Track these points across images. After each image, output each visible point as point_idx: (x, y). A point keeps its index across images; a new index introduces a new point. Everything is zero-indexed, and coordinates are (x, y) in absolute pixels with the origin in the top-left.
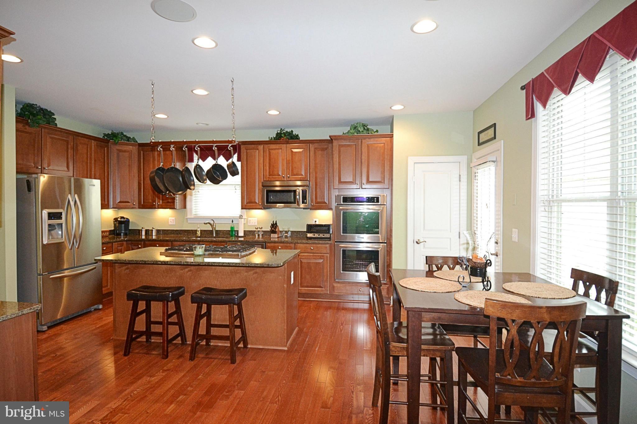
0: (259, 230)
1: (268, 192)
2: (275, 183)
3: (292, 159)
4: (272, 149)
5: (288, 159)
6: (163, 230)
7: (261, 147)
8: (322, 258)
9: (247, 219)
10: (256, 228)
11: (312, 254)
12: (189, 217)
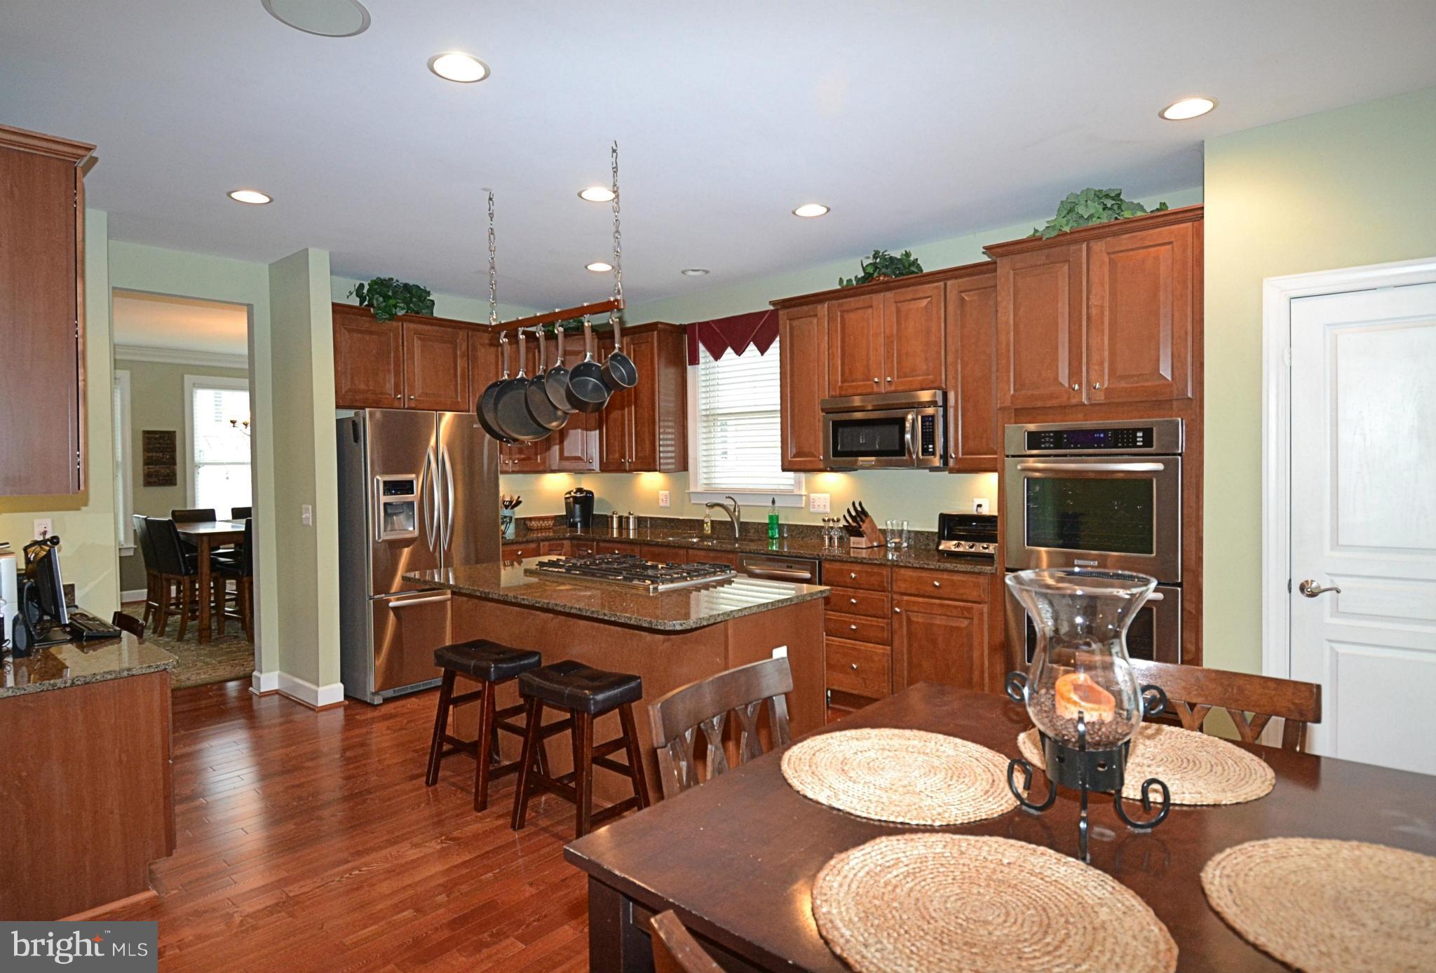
0: (831, 524)
1: (837, 424)
2: (853, 401)
3: (899, 330)
4: (848, 311)
5: (887, 331)
6: (651, 518)
7: (823, 309)
8: (966, 614)
9: (808, 497)
10: (824, 520)
11: (937, 601)
12: (692, 489)
